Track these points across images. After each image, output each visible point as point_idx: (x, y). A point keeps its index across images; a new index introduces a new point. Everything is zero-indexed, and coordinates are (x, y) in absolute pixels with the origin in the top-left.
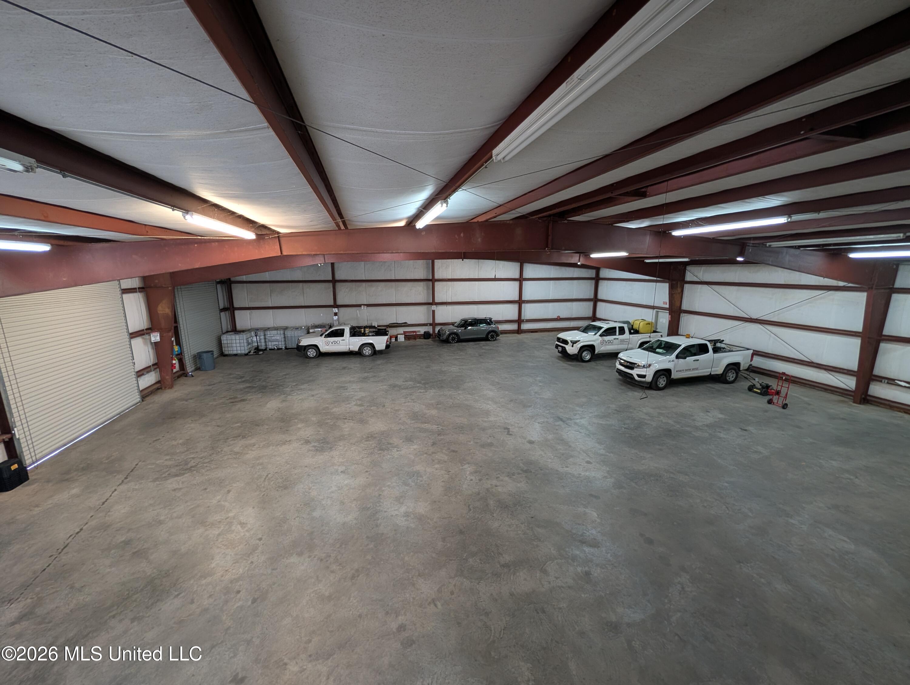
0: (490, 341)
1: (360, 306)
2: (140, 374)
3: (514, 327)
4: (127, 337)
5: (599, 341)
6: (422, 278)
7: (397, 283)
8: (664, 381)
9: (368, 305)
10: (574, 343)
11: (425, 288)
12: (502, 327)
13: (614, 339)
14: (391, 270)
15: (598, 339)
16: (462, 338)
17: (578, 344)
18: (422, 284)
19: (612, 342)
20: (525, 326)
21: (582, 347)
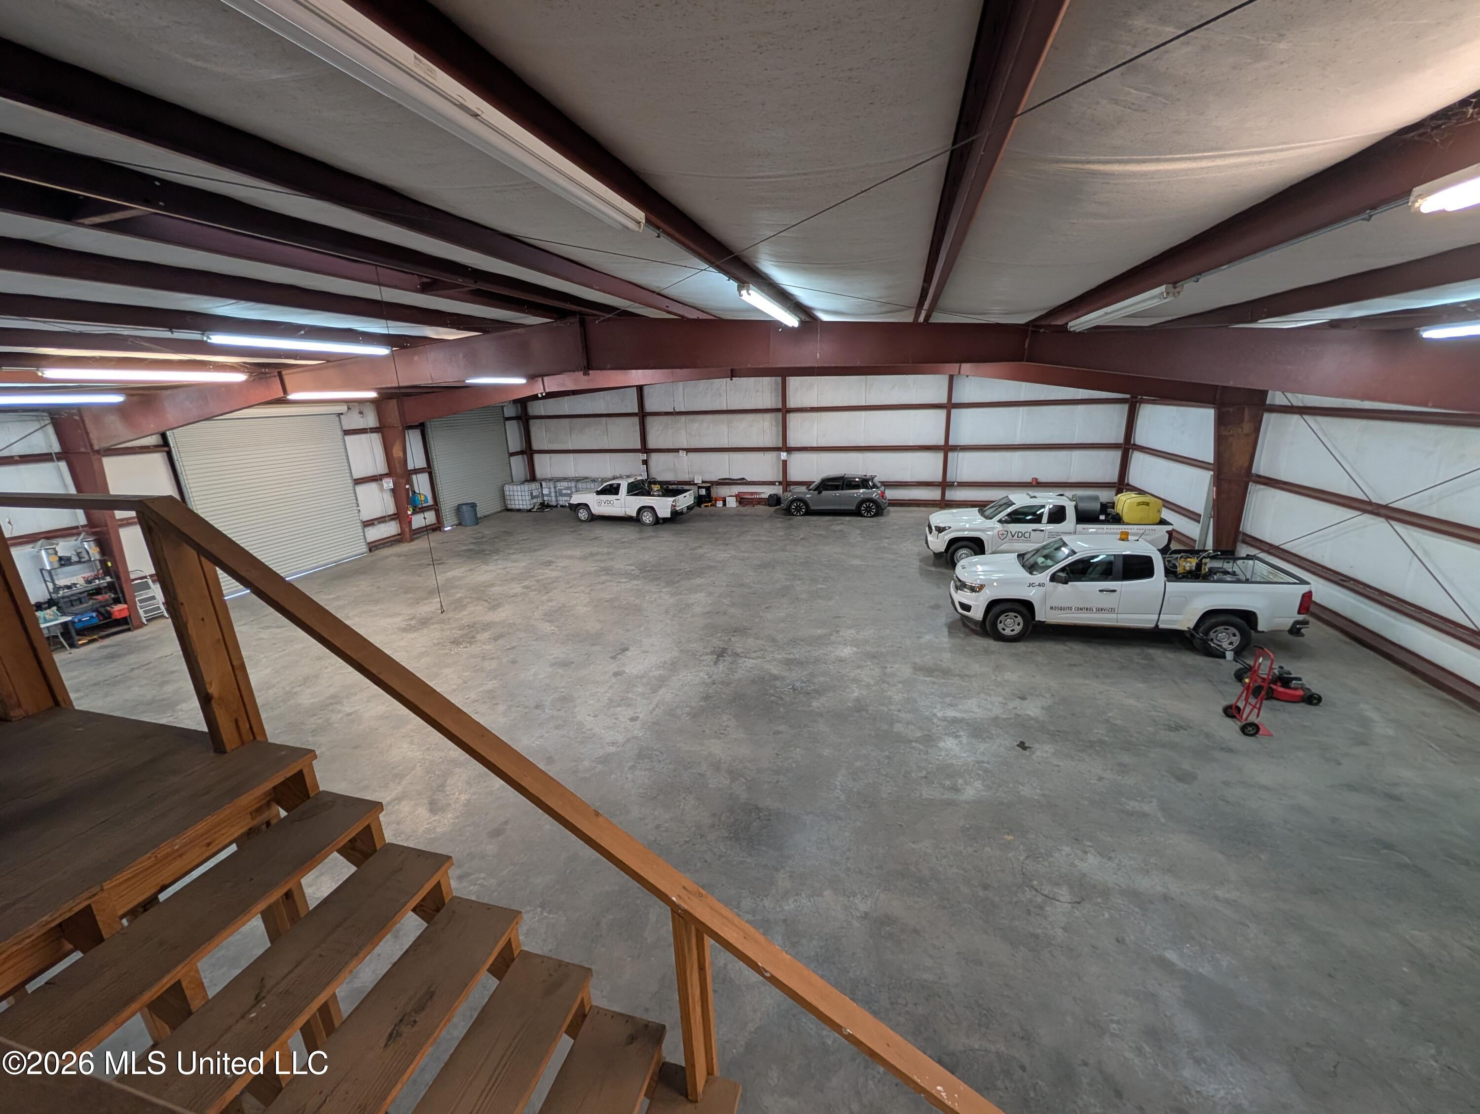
0: (862, 516)
1: (677, 450)
2: (368, 524)
3: (934, 494)
4: (350, 483)
5: (996, 531)
6: (769, 407)
7: (730, 416)
8: (1019, 624)
9: (688, 450)
10: (940, 530)
11: (774, 423)
12: (891, 494)
13: (1033, 530)
14: (720, 396)
15: (993, 529)
16: (813, 508)
17: (946, 534)
18: (768, 416)
19: (1027, 535)
20: (954, 495)
21: (953, 542)
